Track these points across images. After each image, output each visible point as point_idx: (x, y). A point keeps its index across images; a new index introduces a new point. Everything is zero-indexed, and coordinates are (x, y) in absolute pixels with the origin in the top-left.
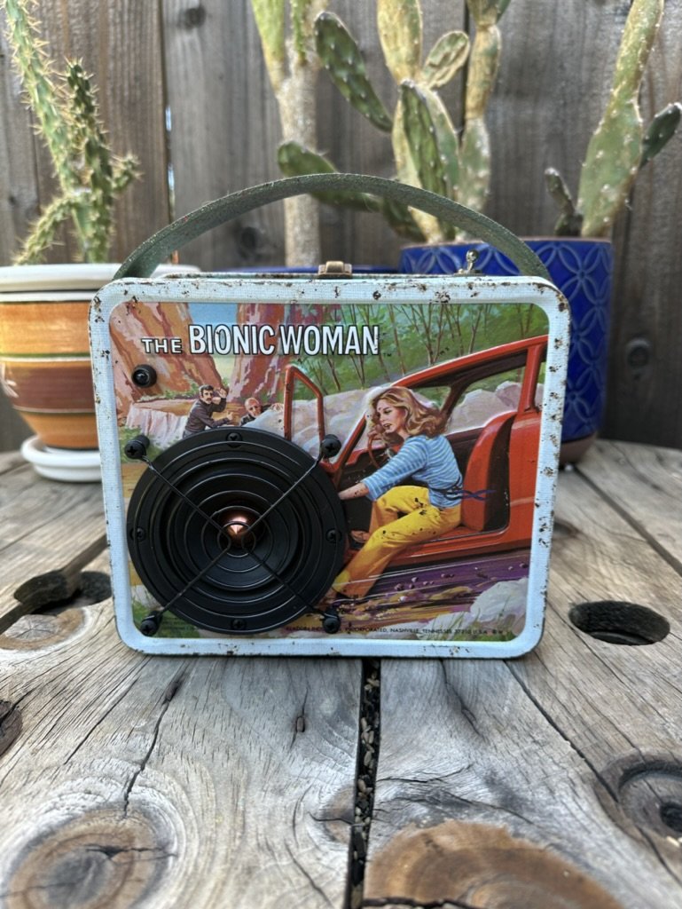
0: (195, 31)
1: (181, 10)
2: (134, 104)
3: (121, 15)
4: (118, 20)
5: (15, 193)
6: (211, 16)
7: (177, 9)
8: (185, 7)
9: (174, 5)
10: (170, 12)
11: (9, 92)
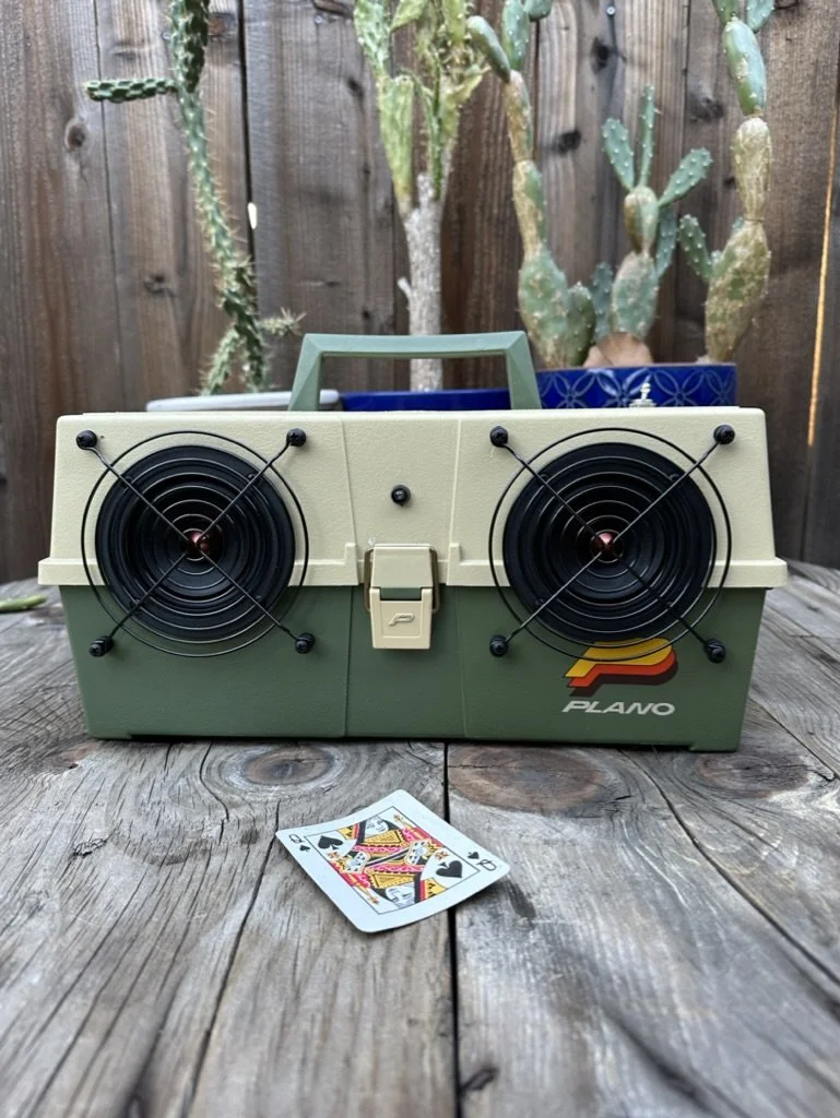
0: (569, 154)
1: (556, 134)
2: (503, 223)
3: (496, 136)
4: (492, 141)
5: (370, 308)
6: (585, 141)
7: (552, 133)
8: (560, 131)
9: (549, 128)
10: (546, 135)
11: (371, 207)
